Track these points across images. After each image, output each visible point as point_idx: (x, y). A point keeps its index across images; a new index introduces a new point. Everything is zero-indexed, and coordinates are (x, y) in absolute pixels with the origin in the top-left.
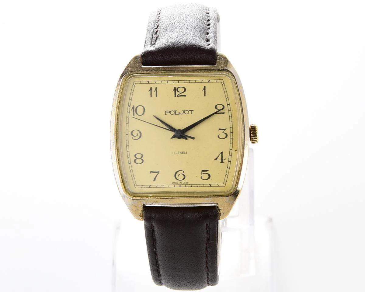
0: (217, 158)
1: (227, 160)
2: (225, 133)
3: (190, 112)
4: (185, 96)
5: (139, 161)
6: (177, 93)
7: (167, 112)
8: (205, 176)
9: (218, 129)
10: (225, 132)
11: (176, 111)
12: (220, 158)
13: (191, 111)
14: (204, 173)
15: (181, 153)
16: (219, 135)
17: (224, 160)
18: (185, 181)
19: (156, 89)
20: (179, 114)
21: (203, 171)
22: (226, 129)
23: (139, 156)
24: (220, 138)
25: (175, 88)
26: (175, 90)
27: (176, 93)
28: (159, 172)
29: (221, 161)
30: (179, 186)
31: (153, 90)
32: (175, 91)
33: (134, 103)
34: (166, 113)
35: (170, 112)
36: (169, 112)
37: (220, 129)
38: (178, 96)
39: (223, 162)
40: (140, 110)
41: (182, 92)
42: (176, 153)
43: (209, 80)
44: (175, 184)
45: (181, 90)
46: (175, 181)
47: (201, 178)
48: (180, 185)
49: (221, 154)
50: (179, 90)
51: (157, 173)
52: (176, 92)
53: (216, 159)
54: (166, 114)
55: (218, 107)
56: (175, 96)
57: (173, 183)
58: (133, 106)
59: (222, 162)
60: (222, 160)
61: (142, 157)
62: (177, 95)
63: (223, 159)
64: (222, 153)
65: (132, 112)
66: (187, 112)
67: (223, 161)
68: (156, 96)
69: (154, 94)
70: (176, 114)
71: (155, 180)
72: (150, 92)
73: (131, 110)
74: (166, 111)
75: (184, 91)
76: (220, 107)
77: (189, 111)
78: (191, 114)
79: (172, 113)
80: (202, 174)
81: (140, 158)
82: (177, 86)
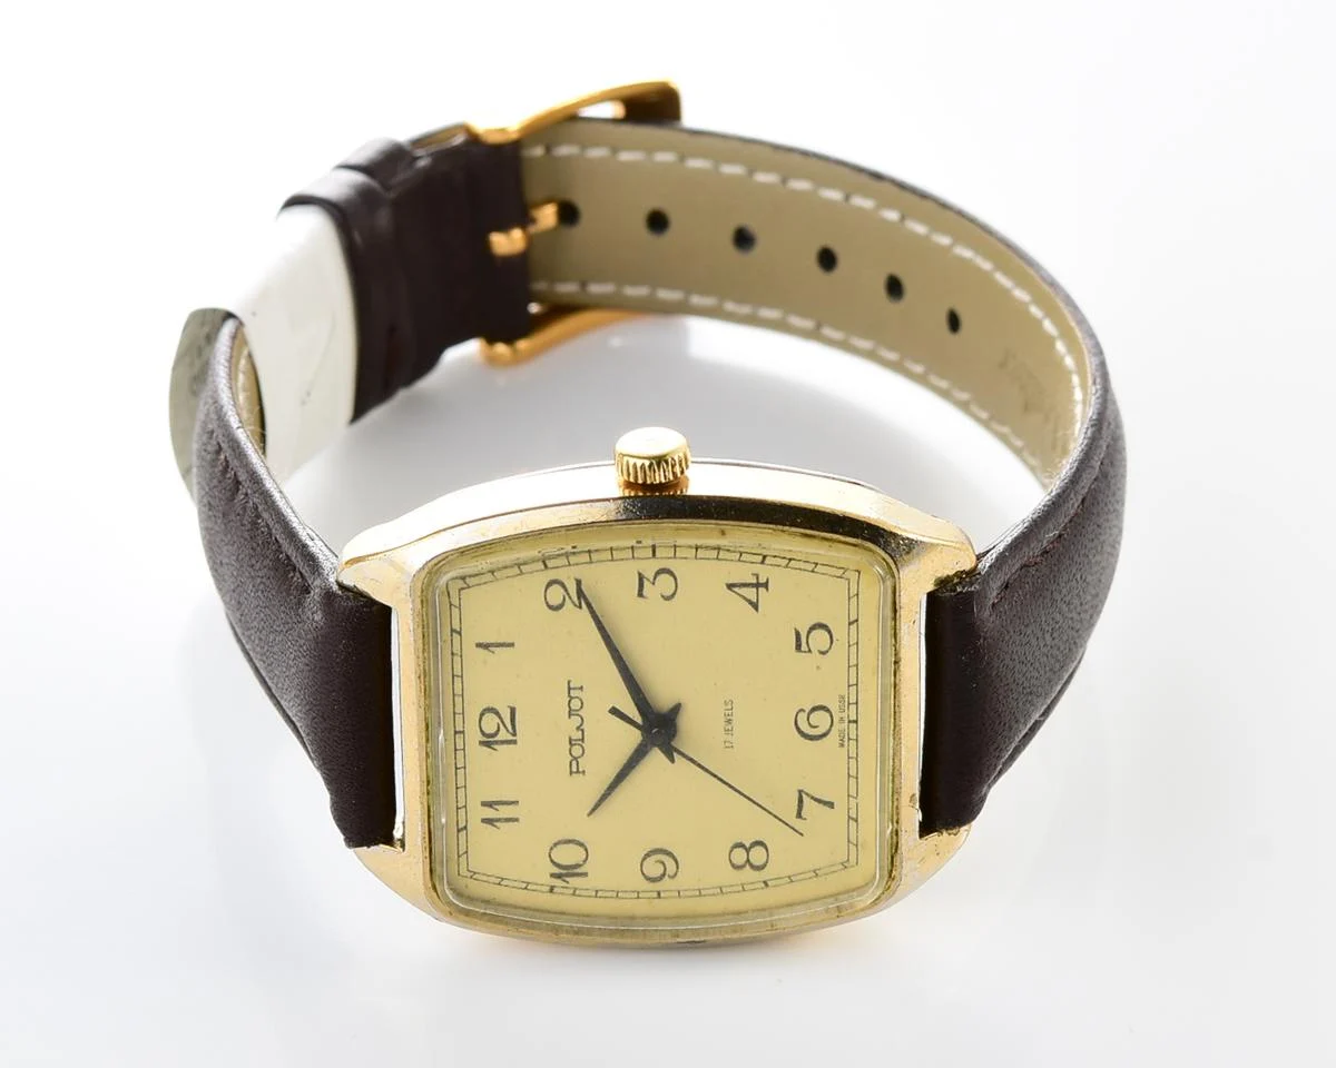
0: (750, 603)
1: (758, 568)
2: (655, 579)
3: (572, 695)
4: (513, 711)
5: (757, 856)
6: (503, 735)
7: (574, 769)
8: (819, 638)
9: (640, 599)
10: (650, 574)
11: (570, 740)
12: (750, 593)
13: (569, 689)
14: (807, 642)
15: (729, 721)
16: (663, 596)
17: (757, 578)
18: (834, 708)
19: (489, 804)
20: (583, 731)
21: (798, 647)
22: (640, 574)
23: (739, 856)
24: (674, 594)
25: (482, 743)
26: (489, 742)
27: (504, 739)
28: (800, 792)
29: (760, 589)
30: (853, 726)
31: (490, 813)
32: (496, 742)
33: (542, 873)
34: (578, 772)
35: (576, 759)
36: (574, 763)
37: (640, 594)
38: (514, 734)
39: (767, 582)
40: (568, 856)
41: (498, 720)
42: (729, 738)
43: (452, 631)
44: (846, 739)
45: (490, 723)
46: (834, 737)
47: (823, 653)
48: (850, 722)
49: (736, 589)
50: (489, 729)
51: (804, 796)
52: (497, 738)
53: (755, 606)
54: (584, 772)
55: (555, 601)
56: (515, 742)
57: (842, 745)
58: (553, 875)
59: (766, 585)
60: (757, 585)
61: (741, 845)
62: (511, 738)
63: (755, 581)
64: (730, 586)
65: (573, 881)
66: (576, 704)
67: (761, 581)
68: (516, 803)
69: (504, 812)
70: (583, 740)
71: (831, 805)
72: (498, 824)
73: (564, 884)
74: (571, 773)
75: (497, 713)
76: (556, 595)
77: (569, 696)
78: (581, 688)
79: (577, 751)
80: (810, 651)
81: (748, 851)
82: (474, 736)
